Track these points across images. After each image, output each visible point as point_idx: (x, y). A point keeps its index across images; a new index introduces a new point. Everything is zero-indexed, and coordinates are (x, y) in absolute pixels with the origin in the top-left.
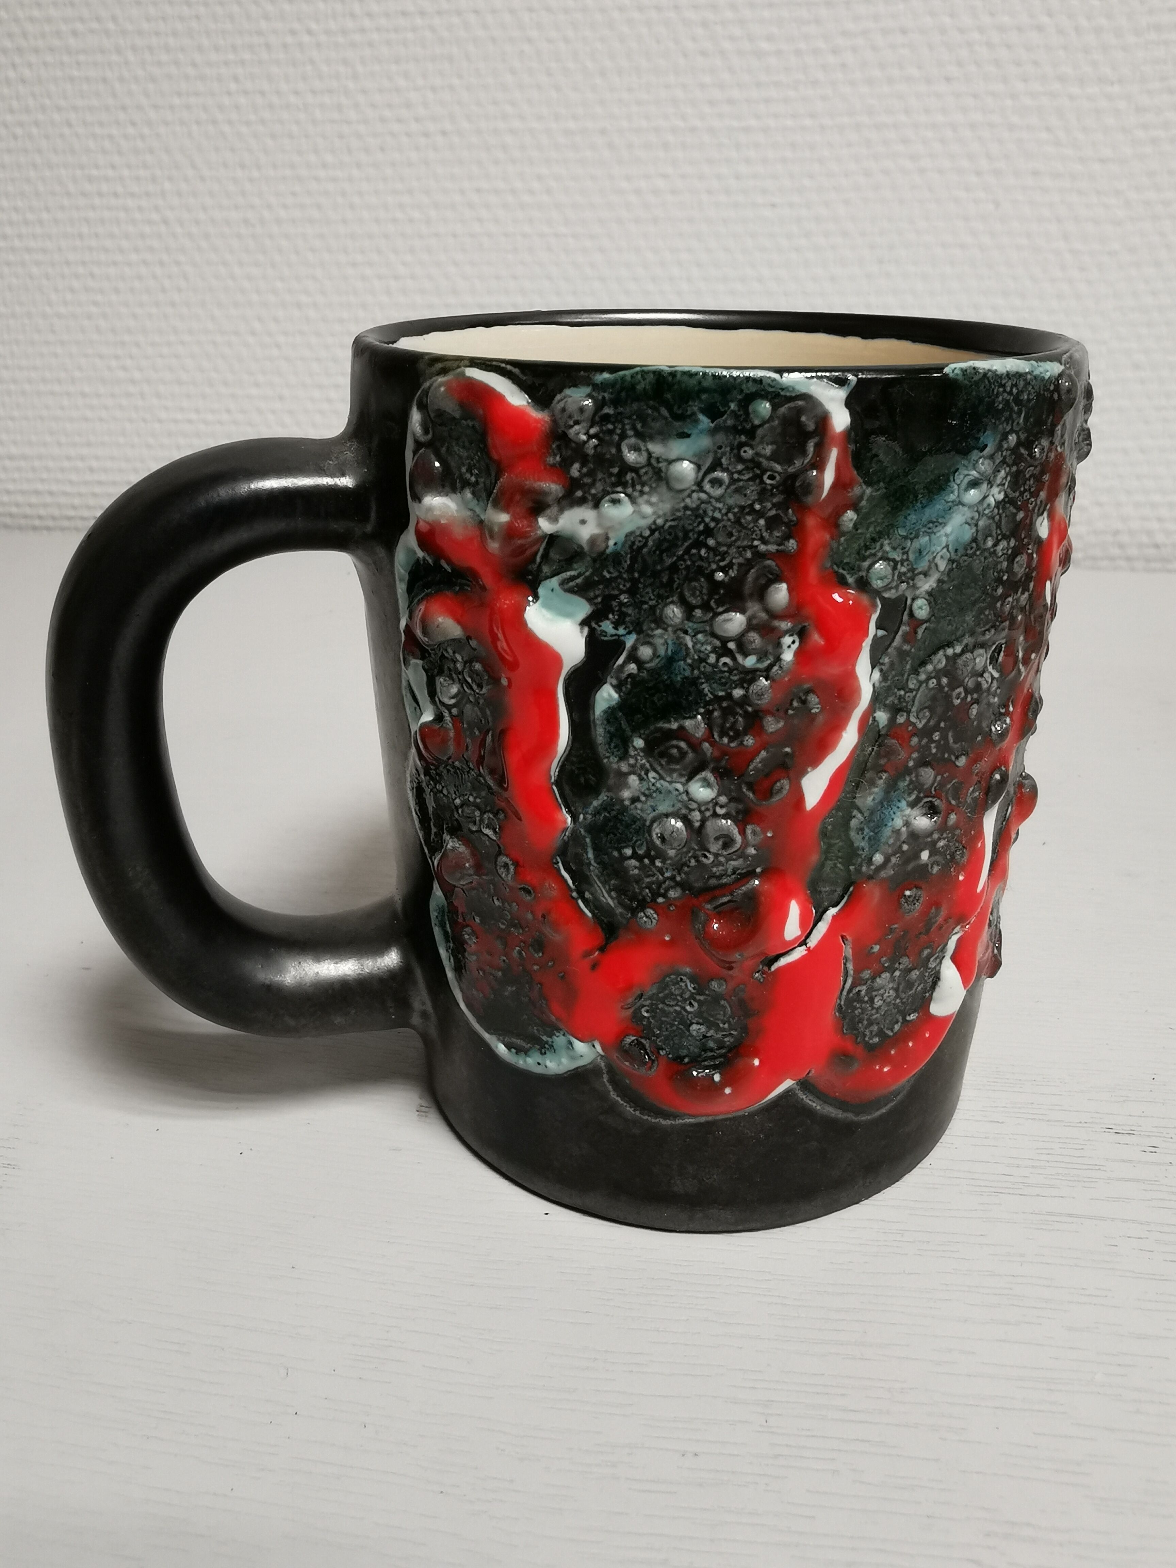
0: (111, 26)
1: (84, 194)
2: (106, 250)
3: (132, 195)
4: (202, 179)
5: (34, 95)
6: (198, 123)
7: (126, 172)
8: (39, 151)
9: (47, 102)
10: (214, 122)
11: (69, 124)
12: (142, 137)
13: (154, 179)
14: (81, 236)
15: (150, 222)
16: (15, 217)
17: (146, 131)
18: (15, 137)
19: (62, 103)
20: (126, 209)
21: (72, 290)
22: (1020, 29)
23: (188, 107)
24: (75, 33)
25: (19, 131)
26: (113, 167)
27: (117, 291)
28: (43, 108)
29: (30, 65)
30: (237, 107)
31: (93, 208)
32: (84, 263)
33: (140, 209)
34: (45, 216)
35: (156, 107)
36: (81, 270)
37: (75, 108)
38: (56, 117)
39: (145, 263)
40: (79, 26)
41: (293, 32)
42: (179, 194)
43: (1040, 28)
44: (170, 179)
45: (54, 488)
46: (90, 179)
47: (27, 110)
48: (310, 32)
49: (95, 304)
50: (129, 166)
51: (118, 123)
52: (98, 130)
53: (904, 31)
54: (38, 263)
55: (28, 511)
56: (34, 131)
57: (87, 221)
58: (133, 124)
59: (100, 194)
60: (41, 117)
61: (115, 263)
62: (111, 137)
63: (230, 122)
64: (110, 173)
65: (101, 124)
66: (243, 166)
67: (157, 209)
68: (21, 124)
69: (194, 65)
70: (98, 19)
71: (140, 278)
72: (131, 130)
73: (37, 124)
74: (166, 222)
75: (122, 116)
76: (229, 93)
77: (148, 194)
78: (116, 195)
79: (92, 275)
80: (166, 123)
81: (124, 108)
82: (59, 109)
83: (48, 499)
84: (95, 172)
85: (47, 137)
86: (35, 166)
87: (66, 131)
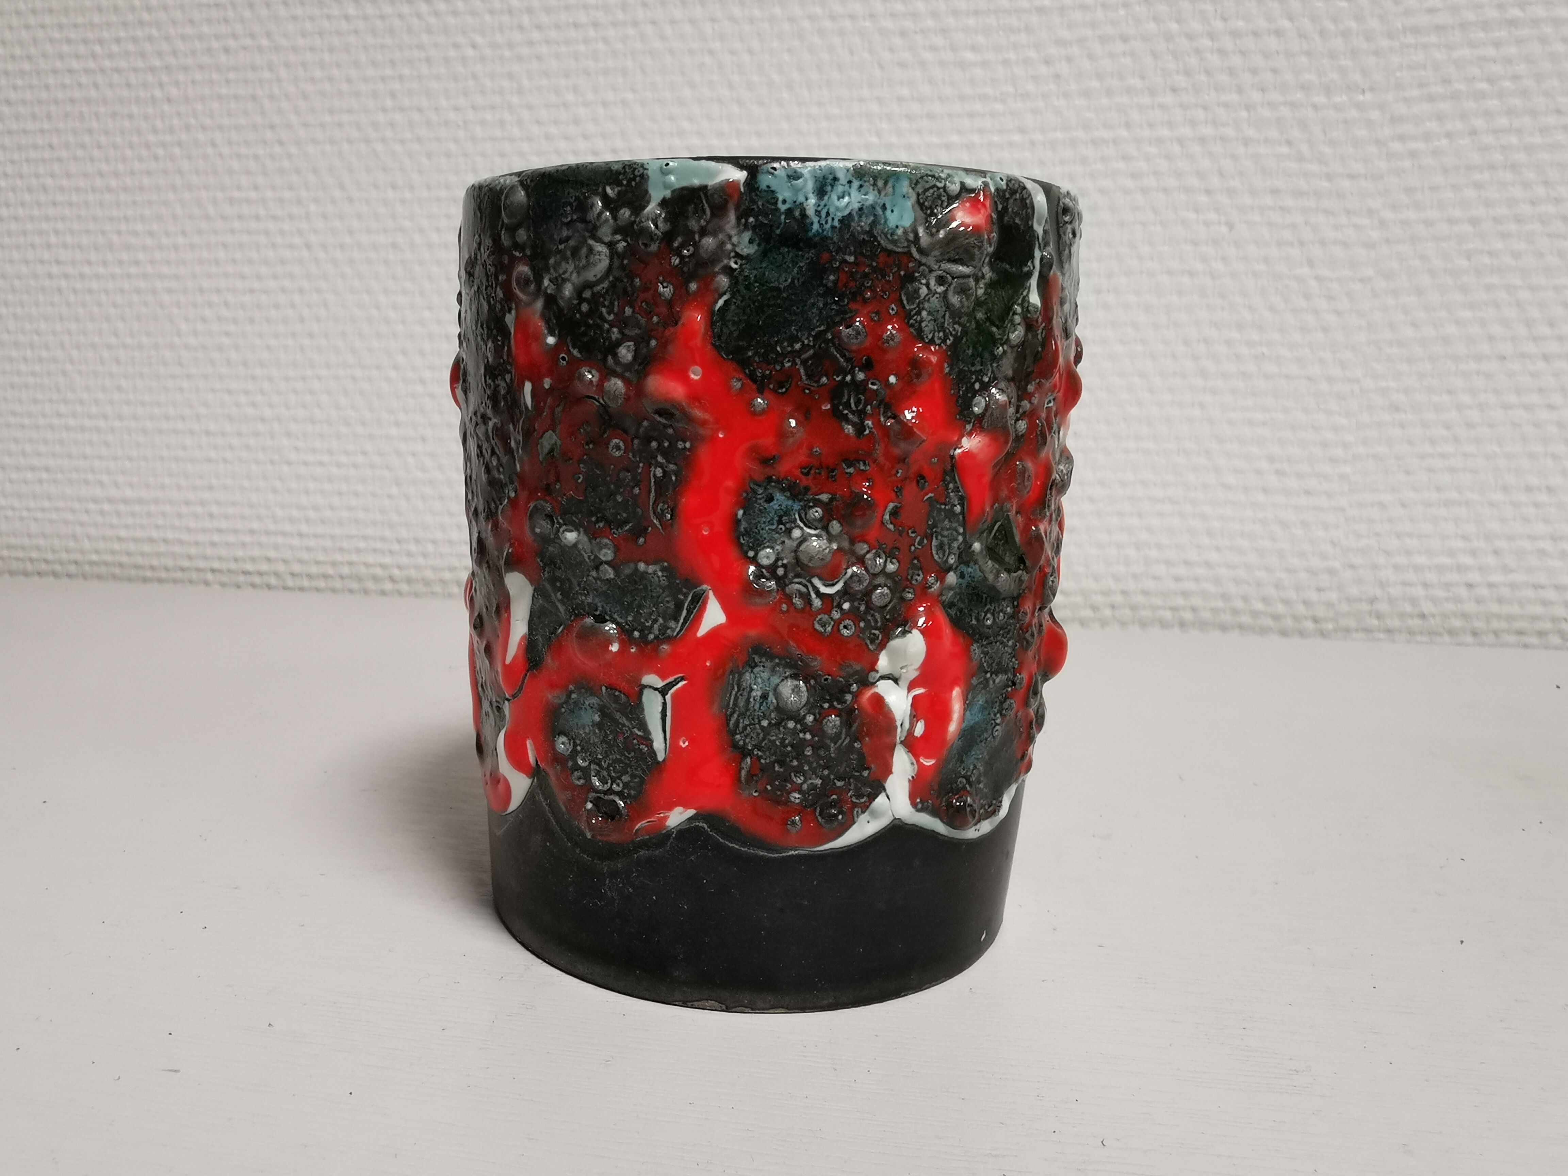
0: (265, 42)
1: (224, 218)
2: (243, 277)
3: (275, 218)
4: (350, 200)
5: (179, 114)
6: (350, 141)
7: (269, 194)
8: (180, 172)
9: (192, 121)
10: (367, 141)
11: (214, 144)
12: (289, 156)
13: (299, 202)
14: (217, 262)
15: (291, 247)
16: (149, 241)
17: (294, 150)
18: (156, 158)
19: (208, 121)
20: (267, 233)
21: (204, 320)
22: (1256, 34)
23: (340, 125)
24: (227, 50)
25: (160, 152)
26: (256, 188)
27: (252, 321)
28: (188, 128)
29: (177, 83)
30: (392, 125)
31: (233, 231)
32: (218, 291)
33: (282, 233)
34: (181, 240)
35: (306, 125)
36: (215, 298)
37: (221, 128)
38: (201, 136)
39: (283, 290)
40: (232, 43)
41: (456, 46)
42: (325, 217)
43: (1279, 33)
44: (316, 201)
45: (170, 535)
46: (232, 201)
47: (171, 130)
48: (474, 46)
49: (227, 334)
50: (273, 188)
51: (264, 142)
52: (243, 150)
53: (1125, 39)
54: (170, 291)
55: (140, 560)
56: (177, 150)
57: (225, 245)
58: (281, 143)
59: (240, 217)
60: (184, 137)
61: (252, 291)
62: (256, 157)
63: (384, 140)
64: (253, 194)
65: (247, 143)
66: (394, 187)
67: (300, 232)
68: (163, 145)
69: (349, 81)
70: (252, 36)
71: (277, 306)
72: (277, 149)
73: (180, 144)
74: (308, 246)
75: (269, 135)
76: (384, 110)
77: (291, 217)
78: (257, 218)
79: (226, 304)
80: (315, 142)
81: (272, 127)
82: (204, 128)
83: (162, 548)
84: (236, 194)
85: (189, 158)
86: (174, 188)
87: (210, 150)
